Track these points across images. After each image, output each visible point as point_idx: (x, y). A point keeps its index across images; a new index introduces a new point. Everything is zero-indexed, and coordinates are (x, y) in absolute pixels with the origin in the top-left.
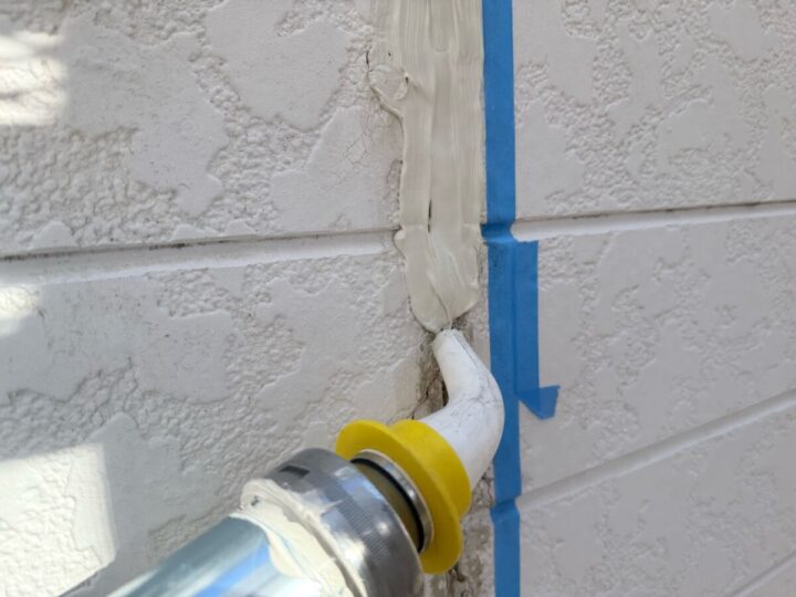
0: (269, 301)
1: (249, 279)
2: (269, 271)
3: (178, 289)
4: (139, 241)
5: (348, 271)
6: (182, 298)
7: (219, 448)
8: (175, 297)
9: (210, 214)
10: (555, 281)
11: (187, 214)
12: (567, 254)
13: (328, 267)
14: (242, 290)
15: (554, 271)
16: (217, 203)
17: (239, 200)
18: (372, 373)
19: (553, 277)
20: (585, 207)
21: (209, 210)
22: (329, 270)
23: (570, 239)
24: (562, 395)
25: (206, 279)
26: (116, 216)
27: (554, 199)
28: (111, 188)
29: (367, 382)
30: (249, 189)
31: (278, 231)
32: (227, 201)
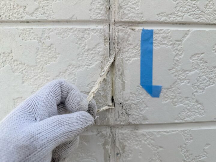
0: (50, 39)
1: (44, 32)
2: (50, 30)
3: (25, 33)
4: (16, 19)
5: (76, 33)
6: (26, 36)
7: (33, 80)
8: (24, 35)
9: (34, 13)
10: (161, 46)
11: (28, 13)
12: (168, 36)
13: (69, 31)
14: (42, 35)
15: (161, 42)
16: (37, 10)
17: (43, 10)
18: (83, 67)
19: (161, 44)
20: (176, 19)
21: (34, 12)
22: (69, 32)
23: (169, 31)
24: (164, 90)
25: (32, 31)
26: (11, 13)
27: (161, 16)
28: (10, 5)
29: (81, 70)
30: (46, 6)
31: (54, 19)
32: (39, 10)
